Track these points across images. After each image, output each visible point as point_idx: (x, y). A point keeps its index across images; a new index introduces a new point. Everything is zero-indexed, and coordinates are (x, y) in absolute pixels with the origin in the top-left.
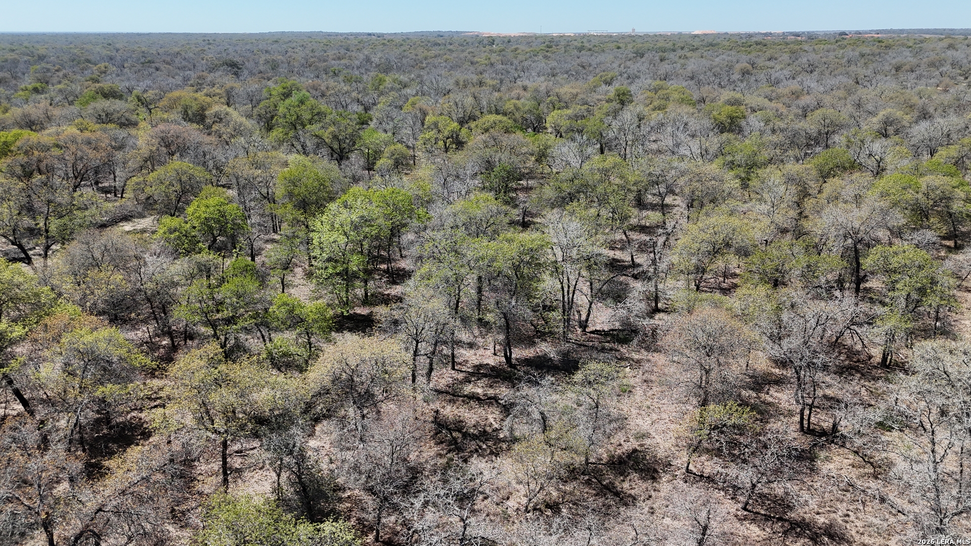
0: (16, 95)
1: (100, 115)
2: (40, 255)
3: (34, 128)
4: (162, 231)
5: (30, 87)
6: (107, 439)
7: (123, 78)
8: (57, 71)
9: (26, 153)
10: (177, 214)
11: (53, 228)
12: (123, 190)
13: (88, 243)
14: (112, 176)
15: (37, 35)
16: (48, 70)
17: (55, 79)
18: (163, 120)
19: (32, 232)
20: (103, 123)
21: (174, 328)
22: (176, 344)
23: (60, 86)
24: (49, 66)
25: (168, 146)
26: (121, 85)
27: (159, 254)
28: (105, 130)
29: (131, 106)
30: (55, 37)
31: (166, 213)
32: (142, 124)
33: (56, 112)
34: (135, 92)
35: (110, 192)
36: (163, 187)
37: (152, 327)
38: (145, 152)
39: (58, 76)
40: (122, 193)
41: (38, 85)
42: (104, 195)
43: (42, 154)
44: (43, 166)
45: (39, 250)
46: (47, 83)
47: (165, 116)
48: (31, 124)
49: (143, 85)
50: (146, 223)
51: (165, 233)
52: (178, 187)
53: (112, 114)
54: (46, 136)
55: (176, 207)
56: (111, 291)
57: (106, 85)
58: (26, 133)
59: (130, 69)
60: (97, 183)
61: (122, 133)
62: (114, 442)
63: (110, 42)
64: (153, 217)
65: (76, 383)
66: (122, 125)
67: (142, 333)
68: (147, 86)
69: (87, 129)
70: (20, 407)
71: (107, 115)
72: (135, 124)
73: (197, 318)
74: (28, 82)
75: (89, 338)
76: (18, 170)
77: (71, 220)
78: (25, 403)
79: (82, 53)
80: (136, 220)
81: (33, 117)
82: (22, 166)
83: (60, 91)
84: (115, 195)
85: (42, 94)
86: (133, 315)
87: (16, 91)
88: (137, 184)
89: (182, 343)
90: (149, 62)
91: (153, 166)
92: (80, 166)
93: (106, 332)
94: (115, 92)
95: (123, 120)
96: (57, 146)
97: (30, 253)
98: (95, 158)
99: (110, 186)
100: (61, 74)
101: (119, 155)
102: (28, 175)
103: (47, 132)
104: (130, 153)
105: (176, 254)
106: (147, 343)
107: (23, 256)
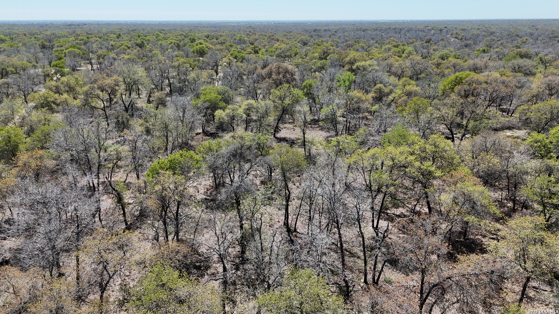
0: (473, 53)
1: (515, 68)
2: (458, 138)
3: (476, 71)
4: (530, 140)
5: (481, 49)
6: (462, 244)
7: (535, 46)
8: (498, 41)
9: (469, 84)
10: (542, 132)
11: (470, 126)
12: (513, 112)
13: (486, 138)
14: (510, 103)
15: (494, 20)
16: (493, 40)
17: (495, 46)
18: (553, 74)
19: (459, 126)
20: (515, 72)
21: (518, 198)
22: (516, 208)
23: (497, 50)
24: (494, 38)
25: (550, 90)
26: (532, 50)
27: (523, 153)
28: (515, 77)
29: (535, 63)
30: (503, 21)
31: (536, 130)
32: (538, 75)
33: (491, 64)
34: (540, 55)
35: (505, 112)
36: (539, 114)
37: (505, 193)
38: (535, 91)
39: (498, 44)
40: (512, 113)
41: (486, 48)
42: (501, 113)
43: (477, 86)
44: (475, 92)
45: (459, 135)
46: (491, 47)
47: (555, 71)
48: (476, 69)
49: (546, 51)
50: (521, 133)
51: (531, 142)
52: (549, 116)
53: (522, 67)
54: (481, 77)
55: (543, 128)
56: (489, 167)
57: (523, 50)
58: (472, 74)
59: (541, 41)
60: (500, 105)
61: (524, 79)
62: (465, 247)
63: (534, 24)
64: (526, 131)
65: (457, 208)
66: (526, 74)
67: (497, 195)
68: (549, 52)
69: (505, 75)
70: (427, 210)
71: (519, 68)
72: (534, 74)
73: (536, 198)
74: (481, 46)
75: (471, 189)
76: (463, 93)
77: (480, 123)
78: (430, 209)
79: (515, 31)
80: (515, 130)
81: (478, 66)
82: (465, 91)
83: (497, 52)
84: (508, 114)
85: (487, 53)
86: (497, 183)
87: (474, 51)
88: (524, 110)
89: (520, 209)
90: (555, 37)
91: (537, 100)
92: (494, 95)
93: (481, 188)
94: (527, 54)
95: (528, 72)
96: (486, 83)
97: (455, 136)
98: (504, 91)
99: (507, 109)
100: (499, 43)
101: (518, 91)
102: (466, 96)
103: (483, 74)
104: (525, 91)
105: (534, 156)
106: (499, 201)
107: (451, 136)
